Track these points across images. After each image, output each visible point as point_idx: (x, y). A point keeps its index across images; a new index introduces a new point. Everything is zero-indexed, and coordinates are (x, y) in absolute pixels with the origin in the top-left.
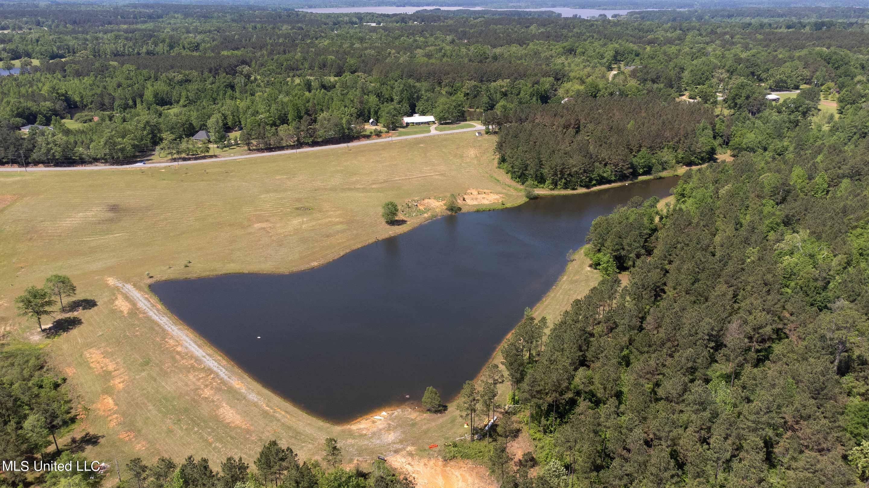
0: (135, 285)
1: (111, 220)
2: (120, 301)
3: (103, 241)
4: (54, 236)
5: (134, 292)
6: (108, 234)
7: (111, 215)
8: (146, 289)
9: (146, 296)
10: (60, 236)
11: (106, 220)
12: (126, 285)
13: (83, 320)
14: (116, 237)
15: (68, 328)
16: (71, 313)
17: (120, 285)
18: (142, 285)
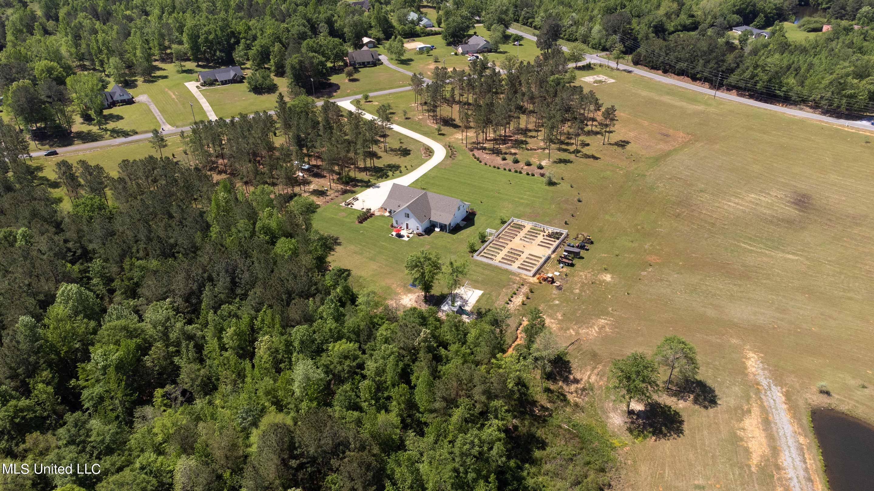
0: (788, 396)
1: (789, 222)
2: (755, 422)
3: (765, 259)
4: (706, 222)
5: (783, 414)
6: (778, 248)
7: (792, 212)
8: (806, 420)
9: (802, 440)
10: (713, 225)
11: (783, 220)
12: (773, 388)
13: (685, 426)
14: (786, 260)
15: (661, 432)
16: (674, 399)
17: (764, 383)
18: (801, 403)
